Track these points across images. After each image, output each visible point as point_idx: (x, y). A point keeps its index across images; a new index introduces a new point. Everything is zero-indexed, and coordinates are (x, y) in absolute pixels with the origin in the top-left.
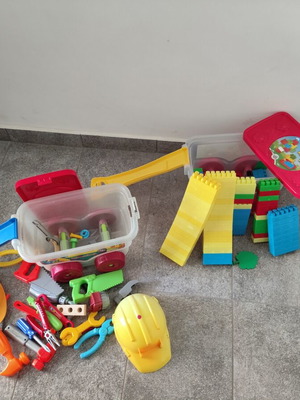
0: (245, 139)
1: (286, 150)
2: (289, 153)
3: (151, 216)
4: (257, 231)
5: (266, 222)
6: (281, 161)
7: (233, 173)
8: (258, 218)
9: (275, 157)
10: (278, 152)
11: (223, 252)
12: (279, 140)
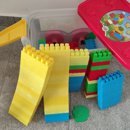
0: (79, 13)
1: (115, 22)
2: (117, 26)
3: (7, 78)
4: (88, 91)
5: (96, 85)
6: (111, 33)
7: (67, 45)
8: (90, 82)
9: (105, 29)
10: (108, 24)
11: (61, 112)
12: (108, 14)
